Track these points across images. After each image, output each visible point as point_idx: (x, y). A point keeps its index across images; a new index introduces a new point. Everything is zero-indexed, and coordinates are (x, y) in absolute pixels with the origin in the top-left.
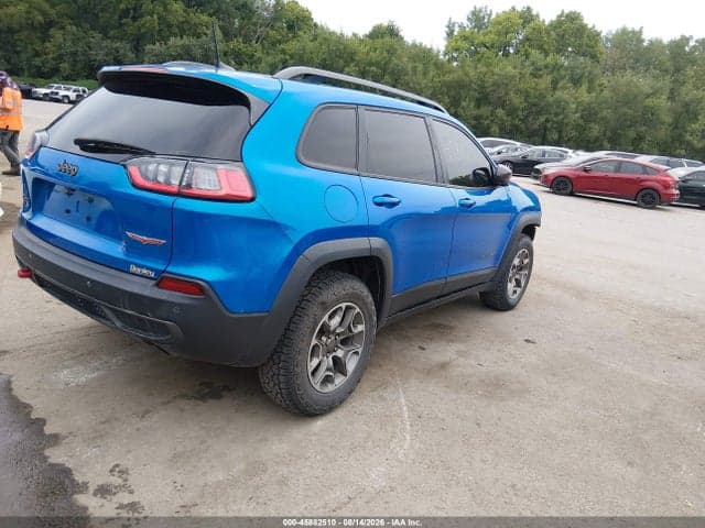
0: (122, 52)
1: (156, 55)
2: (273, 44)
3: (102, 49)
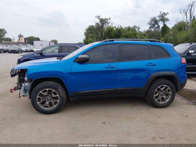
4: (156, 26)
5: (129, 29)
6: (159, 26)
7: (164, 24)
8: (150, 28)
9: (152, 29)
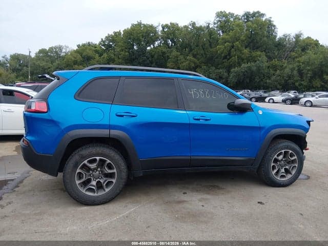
0: (222, 73)
1: (236, 73)
2: (294, 59)
3: (214, 73)
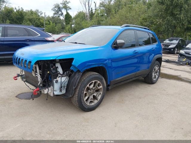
4: (60, 13)
5: (32, 12)
6: (62, 14)
7: (67, 12)
8: (54, 14)
9: (56, 15)
